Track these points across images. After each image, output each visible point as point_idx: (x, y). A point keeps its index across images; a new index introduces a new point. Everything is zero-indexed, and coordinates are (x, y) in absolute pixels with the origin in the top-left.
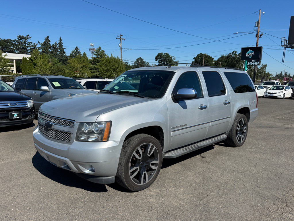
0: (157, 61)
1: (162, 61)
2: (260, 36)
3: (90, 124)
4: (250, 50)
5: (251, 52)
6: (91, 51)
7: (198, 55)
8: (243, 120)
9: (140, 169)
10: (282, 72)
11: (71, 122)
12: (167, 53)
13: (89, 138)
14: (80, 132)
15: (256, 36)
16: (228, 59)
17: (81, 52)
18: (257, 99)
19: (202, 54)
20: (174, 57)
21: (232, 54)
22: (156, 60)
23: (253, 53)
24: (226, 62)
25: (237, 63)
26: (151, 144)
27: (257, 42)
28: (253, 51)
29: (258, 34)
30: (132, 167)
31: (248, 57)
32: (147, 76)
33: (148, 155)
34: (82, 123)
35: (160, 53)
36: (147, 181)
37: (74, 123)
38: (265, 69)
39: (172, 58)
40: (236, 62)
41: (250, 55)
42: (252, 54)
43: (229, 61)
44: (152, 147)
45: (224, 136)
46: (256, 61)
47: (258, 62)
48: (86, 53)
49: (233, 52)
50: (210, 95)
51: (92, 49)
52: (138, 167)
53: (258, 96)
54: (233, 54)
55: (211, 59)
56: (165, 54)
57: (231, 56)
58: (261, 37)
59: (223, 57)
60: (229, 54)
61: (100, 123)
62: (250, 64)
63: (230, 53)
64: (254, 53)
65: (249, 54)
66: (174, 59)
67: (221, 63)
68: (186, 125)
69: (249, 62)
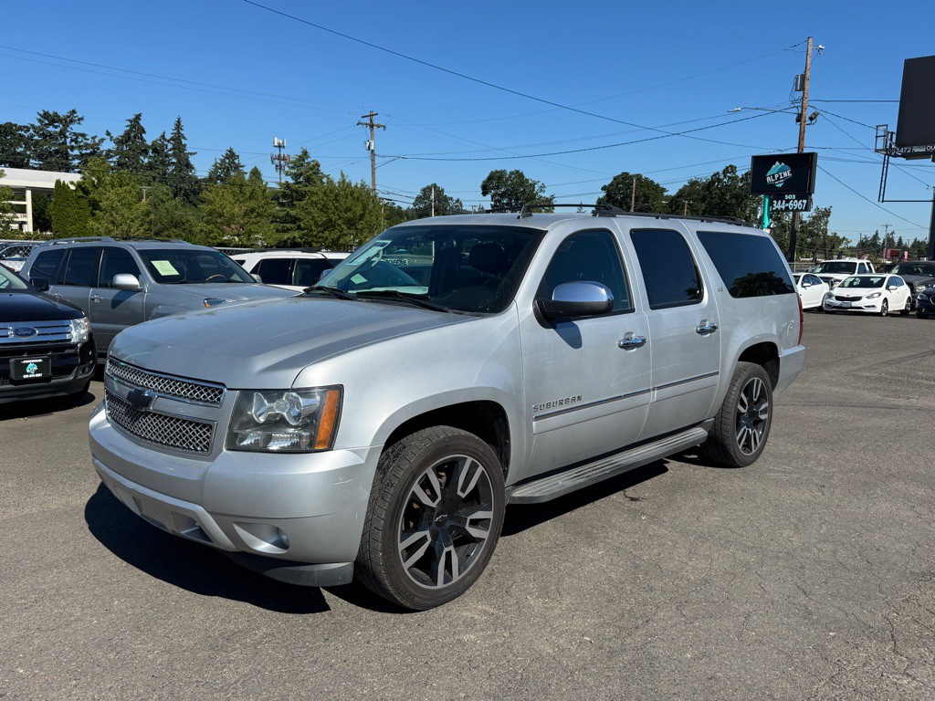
0: (489, 197)
1: (503, 195)
2: (811, 119)
3: (273, 394)
4: (777, 163)
5: (781, 170)
6: (277, 162)
7: (615, 179)
8: (758, 381)
9: (435, 537)
10: (877, 234)
11: (212, 391)
12: (518, 172)
13: (269, 439)
14: (241, 420)
15: (798, 120)
16: (710, 193)
17: (243, 166)
18: (801, 315)
19: (628, 174)
20: (540, 184)
21: (722, 177)
22: (484, 194)
23: (787, 174)
24: (703, 199)
25: (739, 204)
26: (470, 460)
27: (801, 139)
28: (787, 167)
29: (804, 113)
30: (408, 531)
31: (773, 186)
32: (455, 243)
33: (459, 493)
34: (247, 394)
35: (497, 172)
36: (456, 577)
37: (221, 392)
38: (827, 223)
39: (533, 185)
40: (734, 201)
41: (779, 179)
42: (785, 174)
43: (712, 198)
44: (473, 467)
45: (699, 433)
46: (798, 198)
47: (805, 201)
48: (260, 169)
49: (727, 168)
50: (655, 303)
51: (279, 155)
52: (427, 533)
53: (804, 307)
54: (725, 177)
55: (658, 190)
56: (512, 173)
57: (720, 181)
58: (813, 121)
59: (693, 184)
60: (714, 175)
61: (305, 392)
62: (779, 207)
63: (718, 173)
64: (791, 172)
65: (776, 176)
66: (541, 191)
67: (689, 204)
68: (579, 398)
69: (775, 202)
